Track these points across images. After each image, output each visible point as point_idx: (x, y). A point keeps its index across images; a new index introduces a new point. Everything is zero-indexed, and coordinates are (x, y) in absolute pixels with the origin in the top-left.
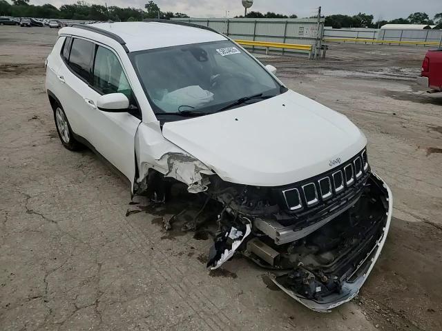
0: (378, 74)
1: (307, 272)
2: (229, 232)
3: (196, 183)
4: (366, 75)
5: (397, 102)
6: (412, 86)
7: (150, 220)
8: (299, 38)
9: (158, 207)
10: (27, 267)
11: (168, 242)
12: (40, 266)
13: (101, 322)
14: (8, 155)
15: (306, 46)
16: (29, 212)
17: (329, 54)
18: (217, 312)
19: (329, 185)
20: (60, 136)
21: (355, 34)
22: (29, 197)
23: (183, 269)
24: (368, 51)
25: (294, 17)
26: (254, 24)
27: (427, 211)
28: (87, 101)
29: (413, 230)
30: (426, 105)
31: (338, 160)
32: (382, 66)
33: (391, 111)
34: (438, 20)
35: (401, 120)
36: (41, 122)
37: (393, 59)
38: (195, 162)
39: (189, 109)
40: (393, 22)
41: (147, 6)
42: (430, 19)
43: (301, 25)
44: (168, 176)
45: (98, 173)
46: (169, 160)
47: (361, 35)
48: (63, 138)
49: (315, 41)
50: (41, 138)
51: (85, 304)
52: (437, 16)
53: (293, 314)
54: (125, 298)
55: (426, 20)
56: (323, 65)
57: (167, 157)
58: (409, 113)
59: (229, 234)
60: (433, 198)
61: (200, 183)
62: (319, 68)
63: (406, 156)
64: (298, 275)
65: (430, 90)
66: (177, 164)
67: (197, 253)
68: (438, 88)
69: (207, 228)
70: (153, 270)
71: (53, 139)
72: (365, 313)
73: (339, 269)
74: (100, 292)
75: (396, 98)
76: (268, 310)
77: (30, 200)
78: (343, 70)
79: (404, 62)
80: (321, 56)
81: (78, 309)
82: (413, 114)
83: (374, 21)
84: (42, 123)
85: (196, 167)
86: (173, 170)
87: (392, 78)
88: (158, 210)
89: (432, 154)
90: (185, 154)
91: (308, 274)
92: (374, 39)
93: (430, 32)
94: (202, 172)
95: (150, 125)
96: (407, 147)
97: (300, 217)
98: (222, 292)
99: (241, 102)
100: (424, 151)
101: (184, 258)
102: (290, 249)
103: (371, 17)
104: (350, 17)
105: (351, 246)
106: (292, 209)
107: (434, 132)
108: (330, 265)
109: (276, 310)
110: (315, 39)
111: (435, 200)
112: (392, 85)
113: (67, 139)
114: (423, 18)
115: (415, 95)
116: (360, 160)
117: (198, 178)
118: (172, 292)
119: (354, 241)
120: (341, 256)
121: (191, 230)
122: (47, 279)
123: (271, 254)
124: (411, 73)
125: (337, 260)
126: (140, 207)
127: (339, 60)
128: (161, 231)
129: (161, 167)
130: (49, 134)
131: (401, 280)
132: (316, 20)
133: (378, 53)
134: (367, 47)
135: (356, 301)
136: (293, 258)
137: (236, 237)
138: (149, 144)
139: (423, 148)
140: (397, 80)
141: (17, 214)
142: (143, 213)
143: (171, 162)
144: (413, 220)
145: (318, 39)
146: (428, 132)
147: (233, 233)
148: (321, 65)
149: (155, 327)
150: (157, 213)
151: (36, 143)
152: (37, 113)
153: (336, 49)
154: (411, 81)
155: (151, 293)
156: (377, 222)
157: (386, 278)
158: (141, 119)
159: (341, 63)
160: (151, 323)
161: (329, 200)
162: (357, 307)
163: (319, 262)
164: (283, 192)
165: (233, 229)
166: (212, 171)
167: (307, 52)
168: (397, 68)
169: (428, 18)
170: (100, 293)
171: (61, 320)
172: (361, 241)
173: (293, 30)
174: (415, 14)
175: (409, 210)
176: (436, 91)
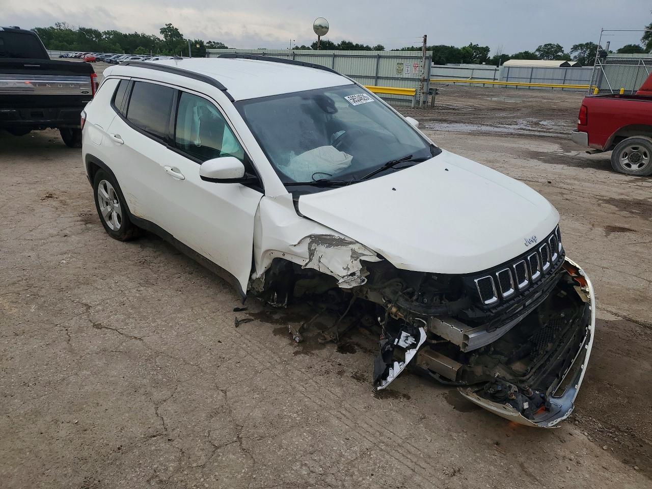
0: (512, 129)
1: (508, 384)
2: (399, 338)
3: (353, 274)
4: (496, 129)
5: (548, 166)
6: (561, 144)
7: (271, 331)
8: (397, 79)
9: (275, 313)
10: (125, 398)
11: (306, 359)
12: (143, 397)
13: (254, 463)
14: (32, 249)
15: (409, 89)
16: (98, 326)
17: (440, 101)
18: (400, 441)
19: (524, 271)
20: (103, 220)
21: (467, 73)
22: (88, 307)
23: (338, 390)
24: (488, 96)
25: (380, 48)
26: (331, 59)
27: (626, 306)
28: (169, 169)
29: (614, 331)
30: (586, 170)
31: (534, 239)
32: (514, 117)
33: (544, 178)
34: (576, 54)
35: (561, 190)
36: (61, 201)
37: (524, 107)
38: (351, 246)
39: (325, 177)
40: (517, 57)
41: (163, 31)
42: (565, 52)
43: (400, 61)
44: (308, 267)
45: (174, 271)
46: (310, 244)
47: (477, 74)
48: (109, 224)
49: (420, 83)
50: (72, 224)
51: (224, 441)
52: (575, 48)
53: (497, 439)
54: (273, 432)
55: (560, 54)
56: (436, 116)
57: (309, 240)
58: (568, 181)
59: (398, 341)
60: (628, 289)
61: (358, 274)
62: (430, 120)
63: (580, 237)
64: (499, 388)
65: (590, 150)
66: (321, 249)
67: (349, 371)
68: (600, 147)
69: (350, 338)
70: (298, 394)
71: (90, 226)
72: (586, 434)
73: (539, 381)
74: (238, 425)
75: (545, 161)
76: (465, 436)
77: (92, 311)
78: (465, 123)
79: (541, 112)
80: (429, 104)
81: (217, 448)
82: (572, 181)
83: (491, 55)
84: (64, 203)
85: (353, 252)
86: (315, 259)
87: (532, 133)
88: (276, 317)
89: (612, 234)
90: (337, 235)
91: (510, 387)
92: (495, 79)
93: (569, 71)
94: (363, 258)
95: (277, 199)
96: (577, 225)
97: (496, 313)
98: (400, 418)
99: (390, 167)
100: (599, 231)
101: (334, 378)
102: (473, 359)
103: (487, 50)
104: (458, 49)
105: (547, 352)
106: (487, 302)
107: (607, 205)
108: (528, 377)
109: (474, 436)
110: (419, 80)
111: (631, 291)
112: (536, 143)
113: (115, 224)
114: (556, 52)
115: (568, 156)
116: (554, 238)
117: (356, 267)
118: (335, 422)
119: (550, 345)
120: (538, 365)
121: (332, 342)
122: (159, 412)
123: (451, 367)
124: (555, 127)
125: (534, 370)
126: (250, 314)
127: (454, 109)
128: (291, 344)
129: (296, 255)
130: (79, 218)
131: (618, 391)
132: (420, 54)
133: (502, 99)
134: (486, 91)
135: (572, 420)
136: (479, 370)
137: (407, 345)
138: (280, 225)
139: (599, 225)
140: (540, 136)
141: (80, 330)
142: (257, 322)
143: (313, 248)
144: (612, 318)
145: (424, 80)
146: (599, 205)
147: (404, 340)
148: (431, 116)
149: (328, 465)
150: (276, 322)
151: (67, 232)
152: (50, 190)
153: (445, 94)
154: (558, 137)
155: (308, 424)
156: (574, 320)
157: (599, 391)
158: (263, 192)
159: (458, 114)
160: (320, 460)
161: (525, 291)
162: (574, 427)
163: (511, 374)
164: (476, 281)
165: (404, 334)
166: (379, 256)
167: (410, 98)
168: (535, 120)
169: (562, 52)
170: (238, 428)
171: (201, 462)
172: (559, 346)
173: (388, 68)
174: (546, 45)
175: (604, 306)
176: (598, 151)
